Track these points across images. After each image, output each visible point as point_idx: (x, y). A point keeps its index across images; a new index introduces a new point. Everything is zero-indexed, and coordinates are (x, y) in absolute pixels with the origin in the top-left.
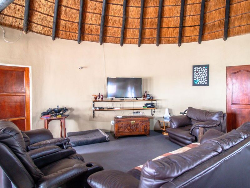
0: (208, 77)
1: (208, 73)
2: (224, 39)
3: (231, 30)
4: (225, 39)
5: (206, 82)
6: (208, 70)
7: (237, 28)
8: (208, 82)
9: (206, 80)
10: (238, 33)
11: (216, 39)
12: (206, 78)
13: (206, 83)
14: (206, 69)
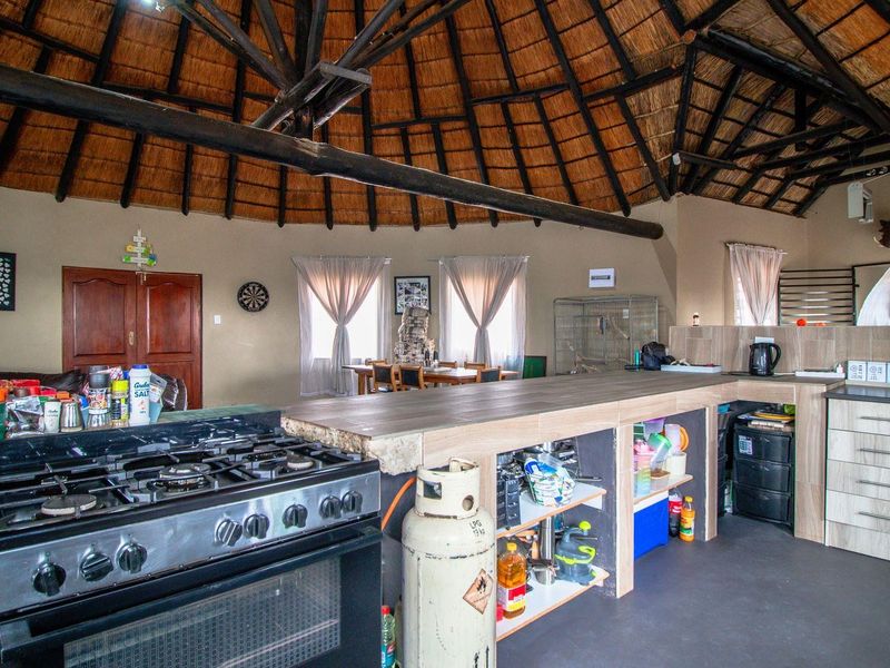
0: (12, 287)
1: (12, 276)
2: (57, 198)
3: (76, 181)
4: (61, 197)
5: (6, 300)
6: (13, 268)
7: (90, 183)
8: (12, 299)
9: (7, 296)
10: (90, 195)
11: (37, 190)
12: (6, 290)
13: (7, 303)
14: (7, 265)
